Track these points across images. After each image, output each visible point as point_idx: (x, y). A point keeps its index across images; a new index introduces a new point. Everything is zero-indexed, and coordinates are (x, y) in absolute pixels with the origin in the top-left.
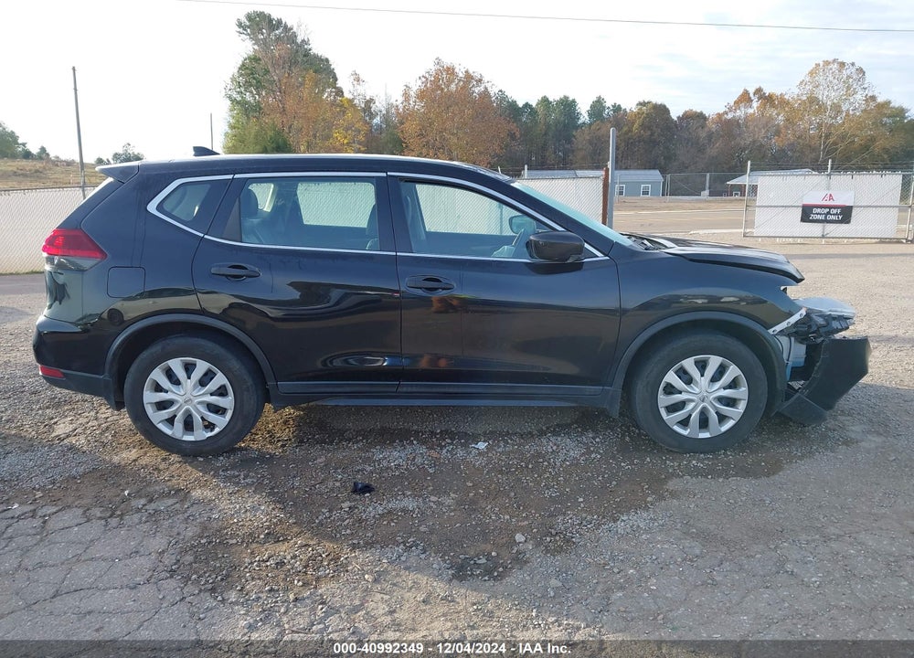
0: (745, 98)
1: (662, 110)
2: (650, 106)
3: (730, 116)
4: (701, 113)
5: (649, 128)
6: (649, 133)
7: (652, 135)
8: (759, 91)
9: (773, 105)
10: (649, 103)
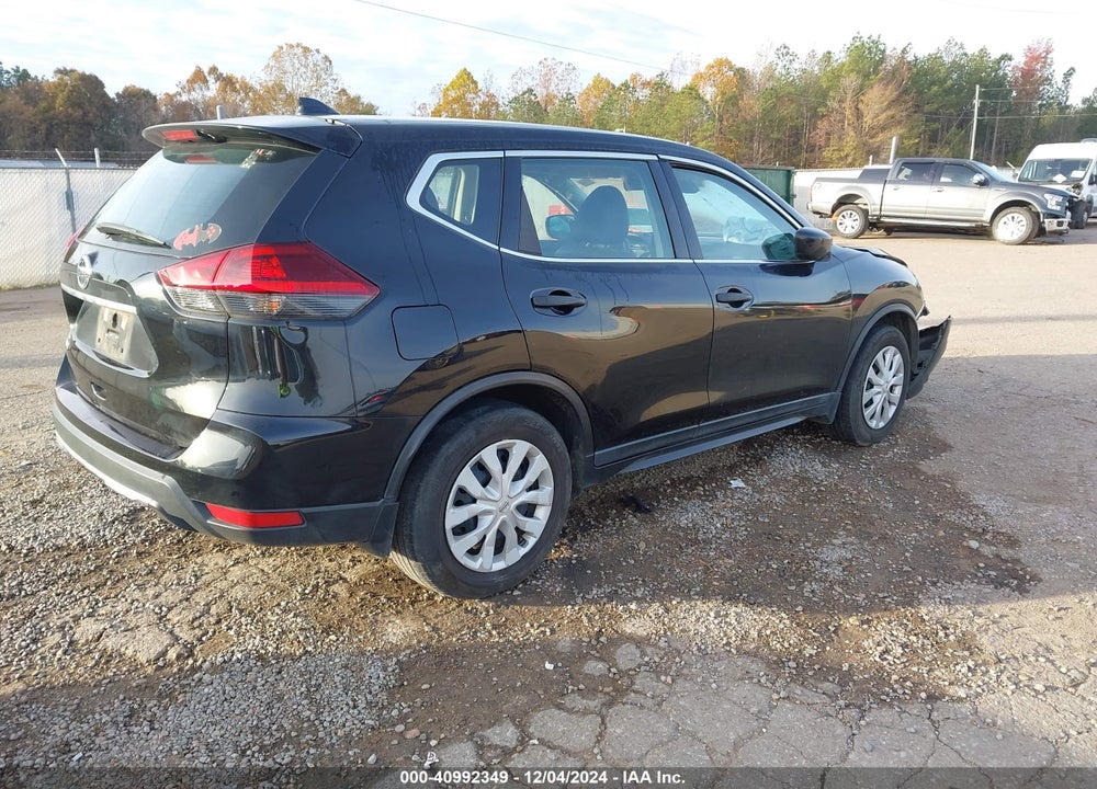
0: (199, 77)
1: (93, 84)
2: (75, 76)
3: (185, 98)
4: (148, 92)
5: (80, 106)
6: (81, 112)
7: (85, 114)
8: (213, 70)
9: (234, 90)
10: (72, 71)
